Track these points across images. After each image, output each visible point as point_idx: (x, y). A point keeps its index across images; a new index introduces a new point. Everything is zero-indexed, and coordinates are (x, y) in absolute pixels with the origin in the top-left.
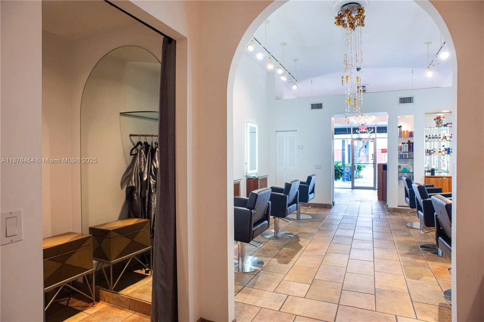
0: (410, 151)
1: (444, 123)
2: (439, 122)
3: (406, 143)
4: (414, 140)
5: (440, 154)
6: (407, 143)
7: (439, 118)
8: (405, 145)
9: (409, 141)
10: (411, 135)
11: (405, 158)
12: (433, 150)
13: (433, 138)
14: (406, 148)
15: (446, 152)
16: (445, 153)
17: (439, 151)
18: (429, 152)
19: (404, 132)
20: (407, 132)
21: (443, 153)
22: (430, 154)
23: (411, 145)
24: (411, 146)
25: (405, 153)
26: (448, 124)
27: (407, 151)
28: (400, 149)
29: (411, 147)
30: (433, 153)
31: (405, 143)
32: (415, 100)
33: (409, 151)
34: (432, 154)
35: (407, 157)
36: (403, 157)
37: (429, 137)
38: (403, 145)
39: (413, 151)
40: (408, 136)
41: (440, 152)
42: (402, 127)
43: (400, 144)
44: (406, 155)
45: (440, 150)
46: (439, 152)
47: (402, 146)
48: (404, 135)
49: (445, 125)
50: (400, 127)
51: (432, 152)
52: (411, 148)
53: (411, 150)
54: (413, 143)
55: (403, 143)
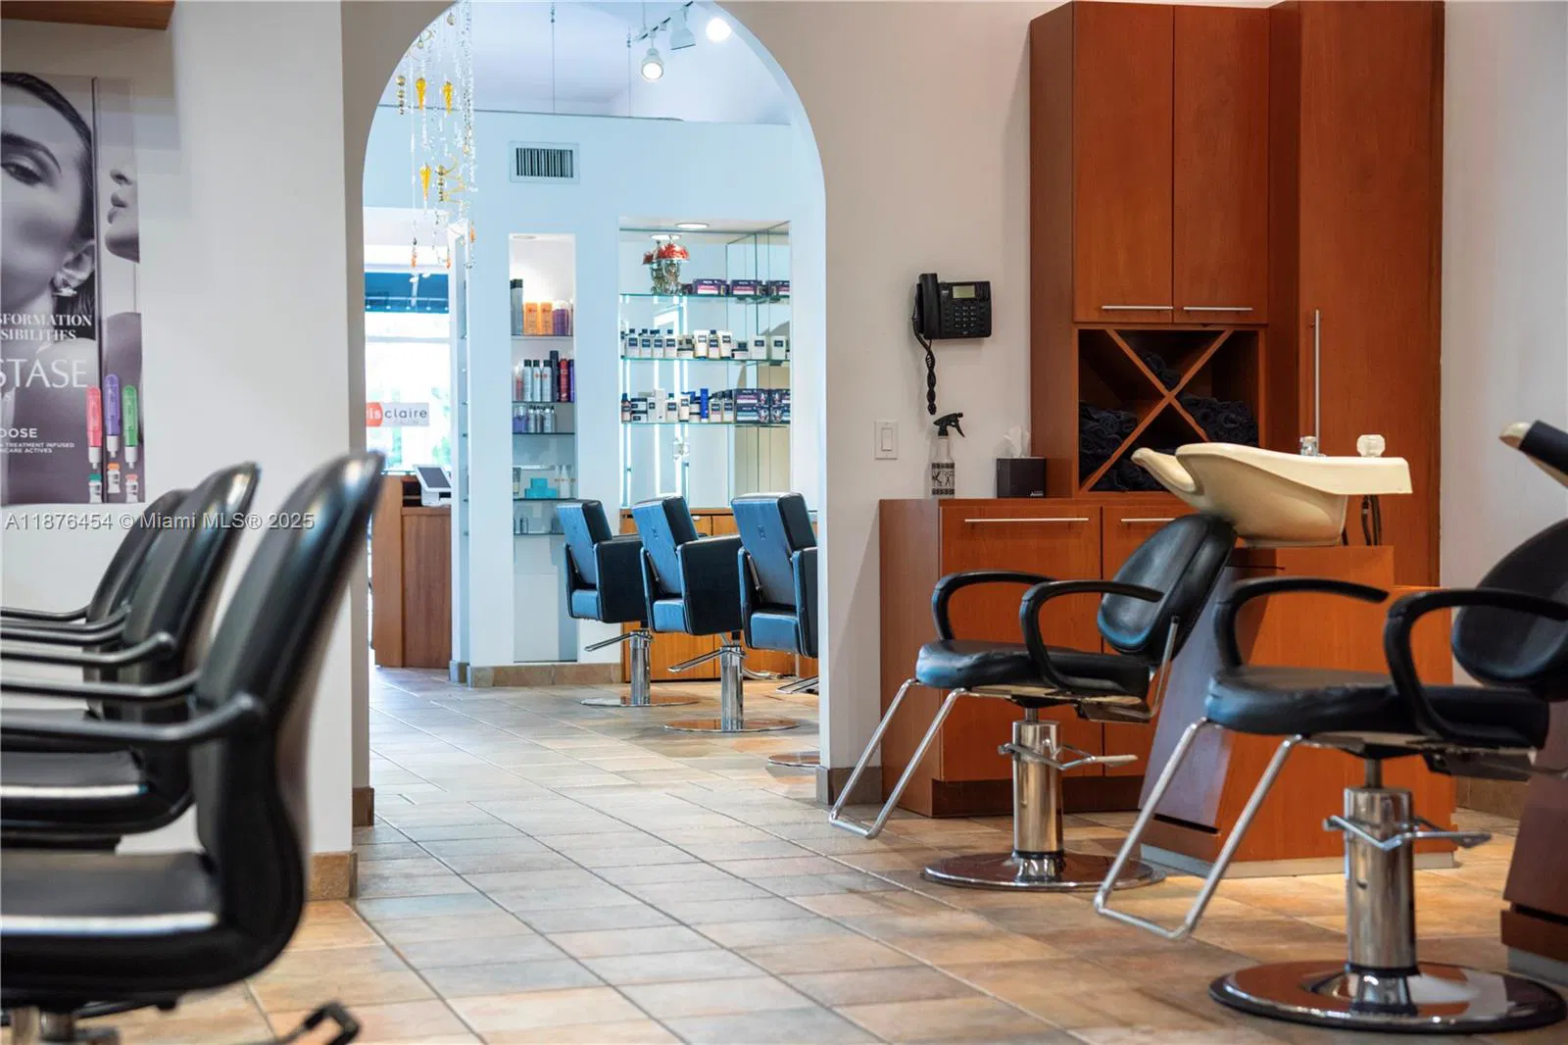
0: (559, 401)
1: (685, 278)
2: (668, 271)
3: (542, 364)
4: (575, 349)
5: (673, 415)
6: (547, 363)
7: (666, 253)
8: (537, 370)
9: (554, 354)
10: (562, 324)
11: (536, 433)
12: (646, 400)
13: (644, 346)
14: (540, 387)
15: (696, 408)
16: (691, 414)
17: (669, 404)
18: (633, 408)
19: (532, 310)
20: (546, 309)
21: (685, 412)
22: (635, 419)
23: (564, 372)
24: (562, 374)
25: (538, 411)
26: (700, 282)
27: (548, 398)
28: (520, 387)
29: (564, 381)
30: (646, 412)
31: (536, 363)
32: (581, 163)
33: (553, 400)
34: (643, 416)
35: (548, 426)
36: (527, 427)
37: (631, 339)
38: (528, 369)
39: (569, 399)
40: (550, 332)
41: (672, 407)
42: (524, 284)
43: (519, 367)
44: (543, 419)
45: (671, 400)
46: (669, 409)
47: (523, 374)
48: (533, 324)
49: (689, 290)
50: (516, 284)
51: (642, 406)
52: (564, 386)
53: (564, 395)
54: (570, 364)
55: (527, 363)
